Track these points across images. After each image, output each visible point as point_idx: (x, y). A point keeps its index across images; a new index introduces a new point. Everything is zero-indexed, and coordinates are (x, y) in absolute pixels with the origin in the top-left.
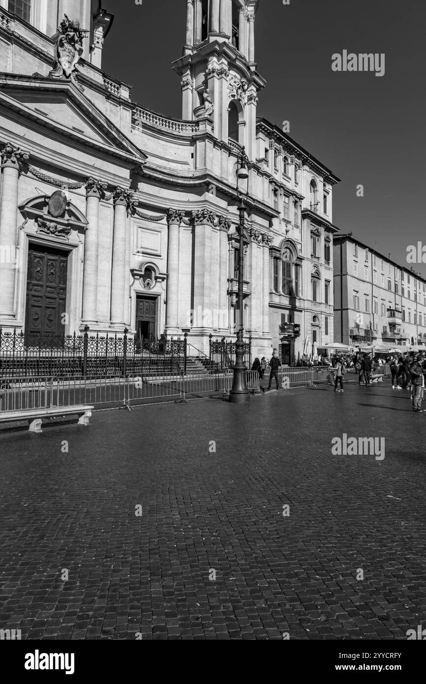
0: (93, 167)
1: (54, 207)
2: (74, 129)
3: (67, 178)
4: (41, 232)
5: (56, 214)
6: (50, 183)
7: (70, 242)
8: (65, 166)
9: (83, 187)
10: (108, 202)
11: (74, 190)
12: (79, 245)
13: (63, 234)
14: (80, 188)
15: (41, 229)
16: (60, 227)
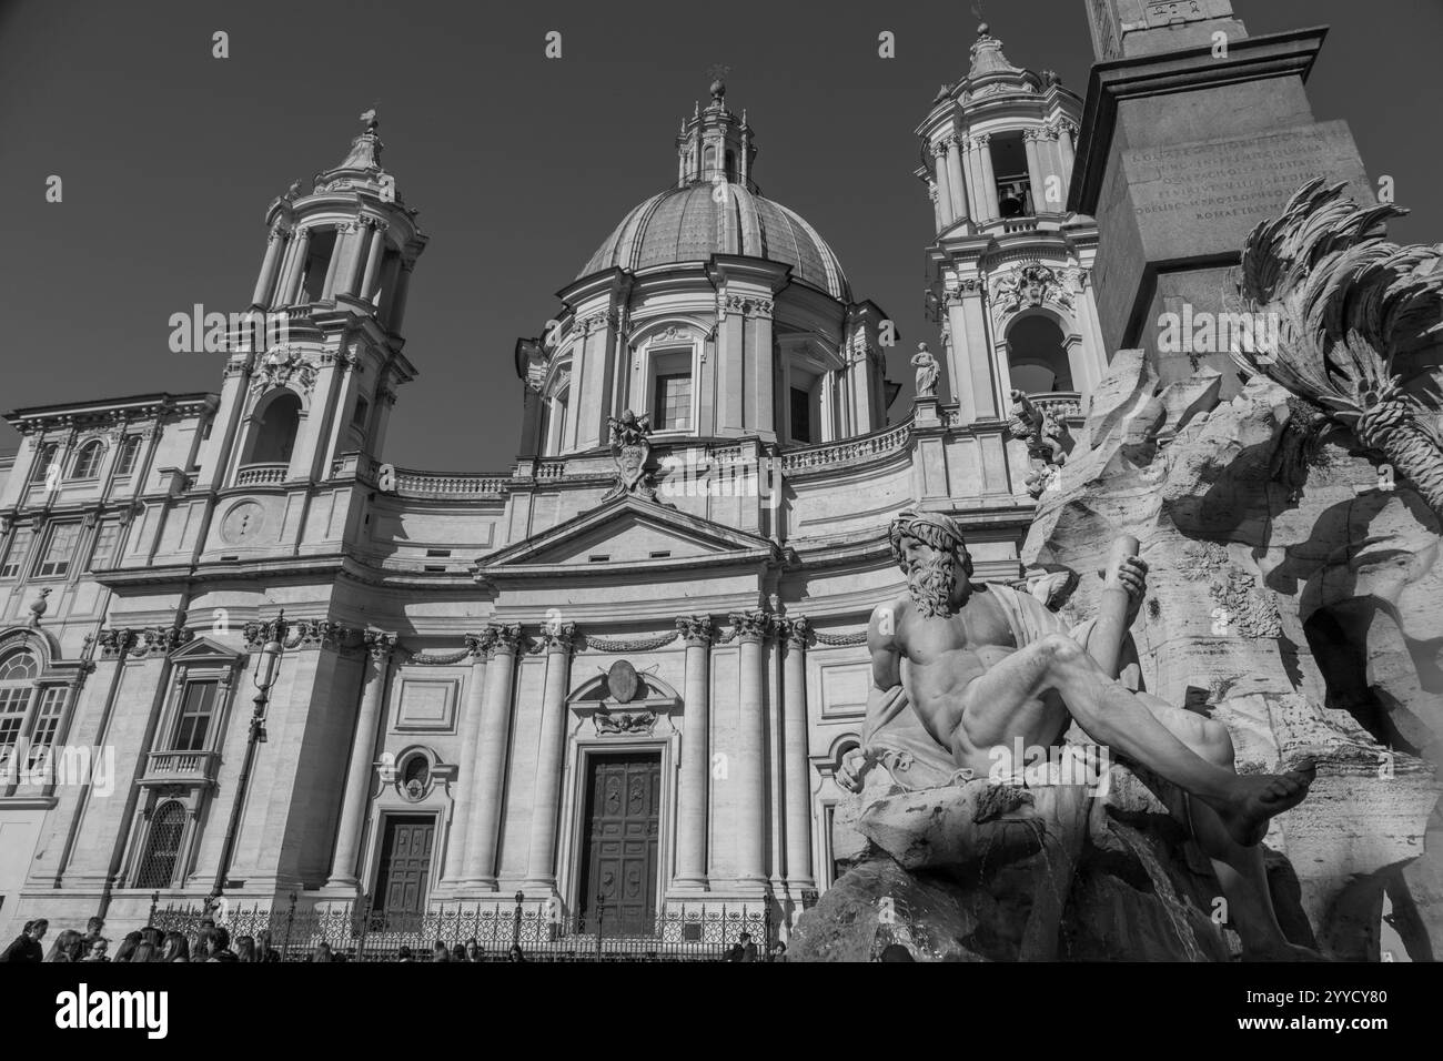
0: (688, 599)
1: (619, 688)
2: (654, 555)
3: (651, 633)
4: (606, 734)
5: (625, 698)
6: (622, 650)
7: (656, 736)
8: (636, 618)
9: (681, 636)
10: (730, 644)
11: (665, 648)
12: (671, 739)
13: (642, 727)
14: (674, 640)
15: (607, 728)
16: (635, 716)
